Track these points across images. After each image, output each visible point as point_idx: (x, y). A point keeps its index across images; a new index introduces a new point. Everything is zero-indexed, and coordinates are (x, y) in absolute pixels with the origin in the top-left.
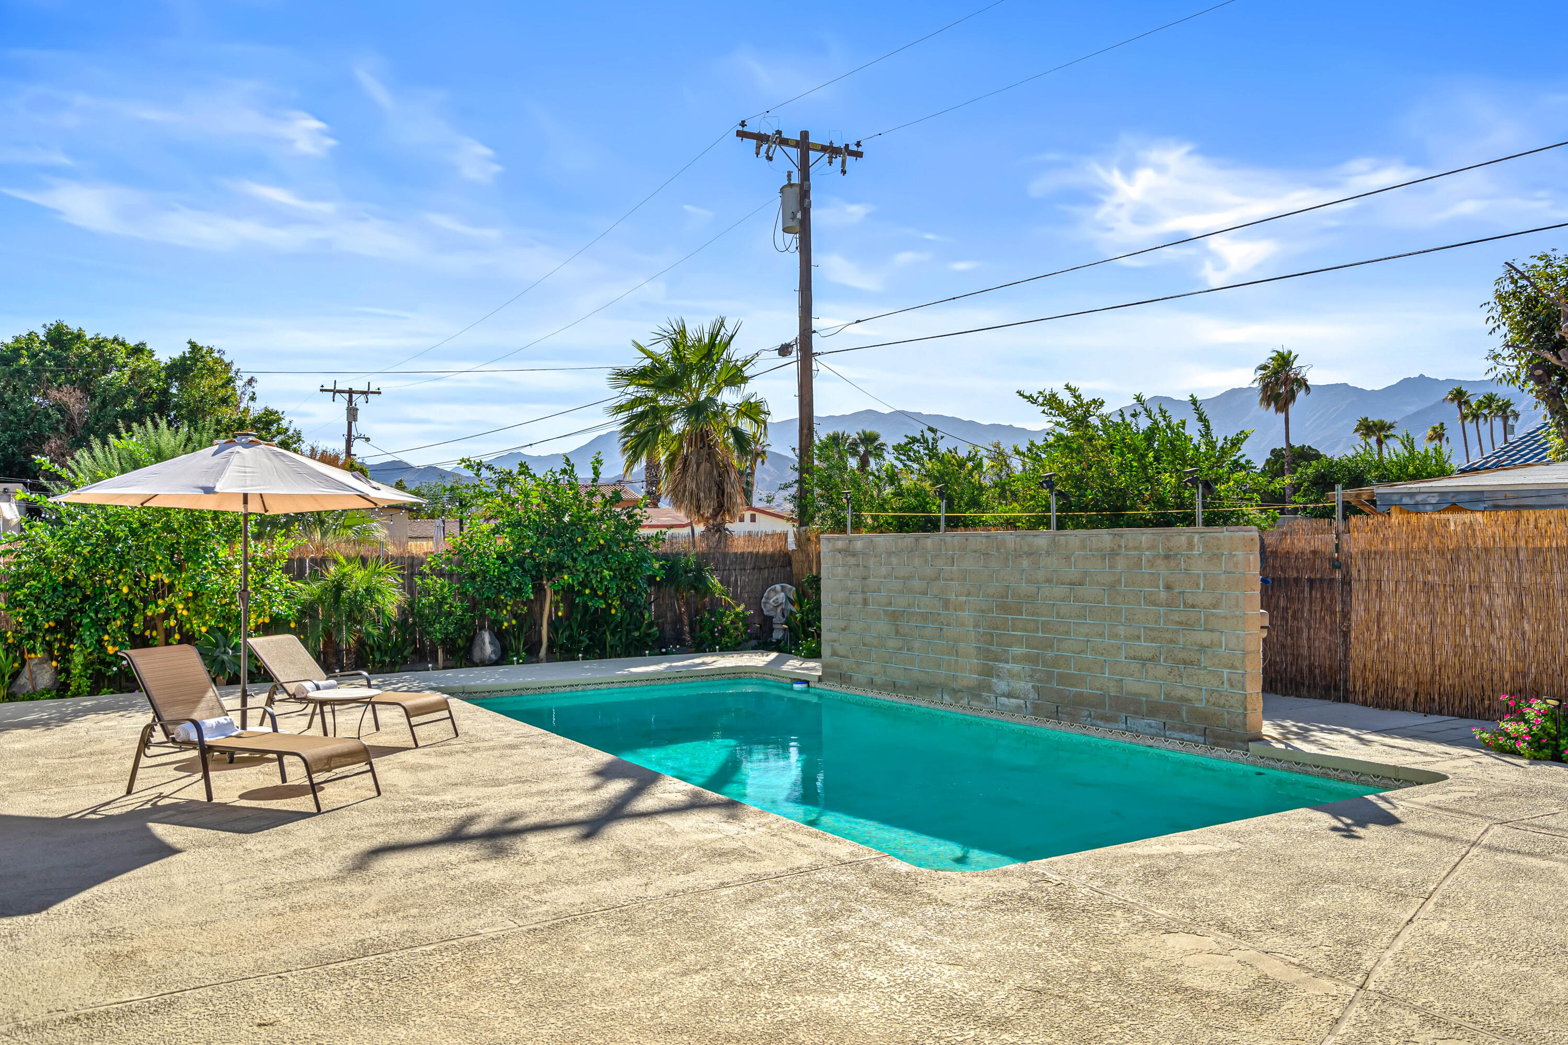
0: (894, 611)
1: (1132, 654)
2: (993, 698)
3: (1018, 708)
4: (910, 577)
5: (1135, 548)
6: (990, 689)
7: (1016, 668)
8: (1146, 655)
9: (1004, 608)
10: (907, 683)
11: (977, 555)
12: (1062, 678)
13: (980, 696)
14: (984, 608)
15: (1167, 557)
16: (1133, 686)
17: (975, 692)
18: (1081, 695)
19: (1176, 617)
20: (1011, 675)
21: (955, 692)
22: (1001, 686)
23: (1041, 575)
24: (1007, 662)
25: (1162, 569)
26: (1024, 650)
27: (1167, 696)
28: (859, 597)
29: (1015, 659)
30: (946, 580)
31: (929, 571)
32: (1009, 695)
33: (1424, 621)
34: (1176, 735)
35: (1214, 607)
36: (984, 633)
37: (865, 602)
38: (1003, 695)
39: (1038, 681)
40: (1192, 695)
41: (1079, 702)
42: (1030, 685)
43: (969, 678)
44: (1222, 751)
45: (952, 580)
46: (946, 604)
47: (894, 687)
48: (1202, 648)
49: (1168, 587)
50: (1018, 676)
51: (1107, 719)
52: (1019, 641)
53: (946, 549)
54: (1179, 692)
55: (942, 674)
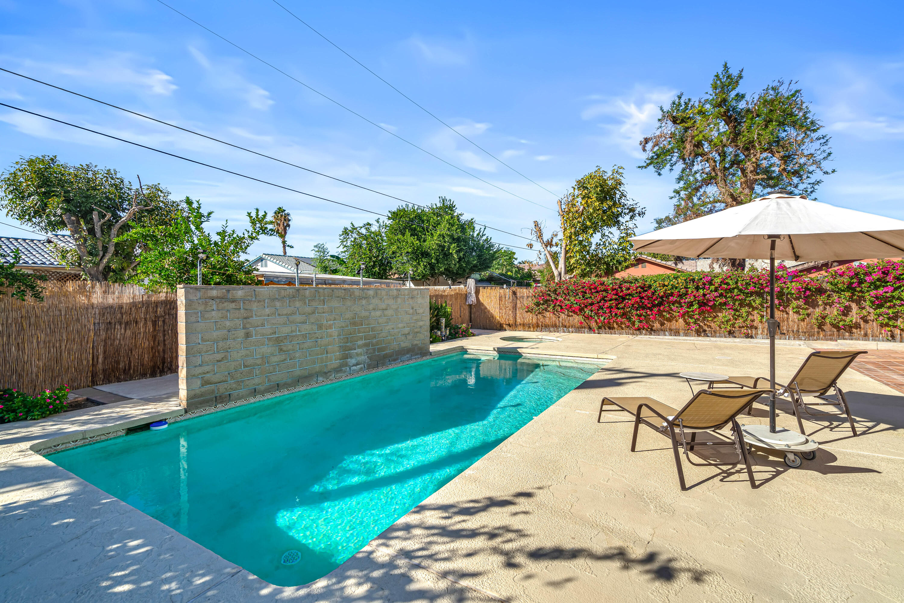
0: (278, 337)
1: (403, 333)
2: (348, 369)
5: (404, 295)
6: (346, 365)
8: (407, 332)
9: (354, 324)
10: (289, 381)
11: (338, 299)
12: (379, 350)
13: (341, 370)
14: (344, 325)
15: (412, 298)
16: (403, 345)
17: (338, 370)
18: (386, 354)
19: (415, 318)
20: (357, 355)
21: (326, 374)
22: (353, 361)
23: (371, 307)
24: (355, 349)
25: (411, 302)
26: (364, 342)
27: (412, 345)
28: (241, 333)
29: (359, 347)
30: (320, 313)
31: (308, 309)
32: (357, 364)
34: (414, 357)
35: (423, 313)
36: (343, 338)
37: (248, 335)
38: (354, 365)
39: (370, 354)
40: (418, 342)
41: (385, 357)
42: (366, 357)
43: (335, 363)
44: (424, 358)
45: (324, 313)
46: (320, 327)
47: (278, 387)
48: (421, 327)
49: (412, 308)
50: (361, 354)
51: (395, 360)
52: (361, 339)
53: (320, 296)
54: (415, 342)
55: (317, 367)
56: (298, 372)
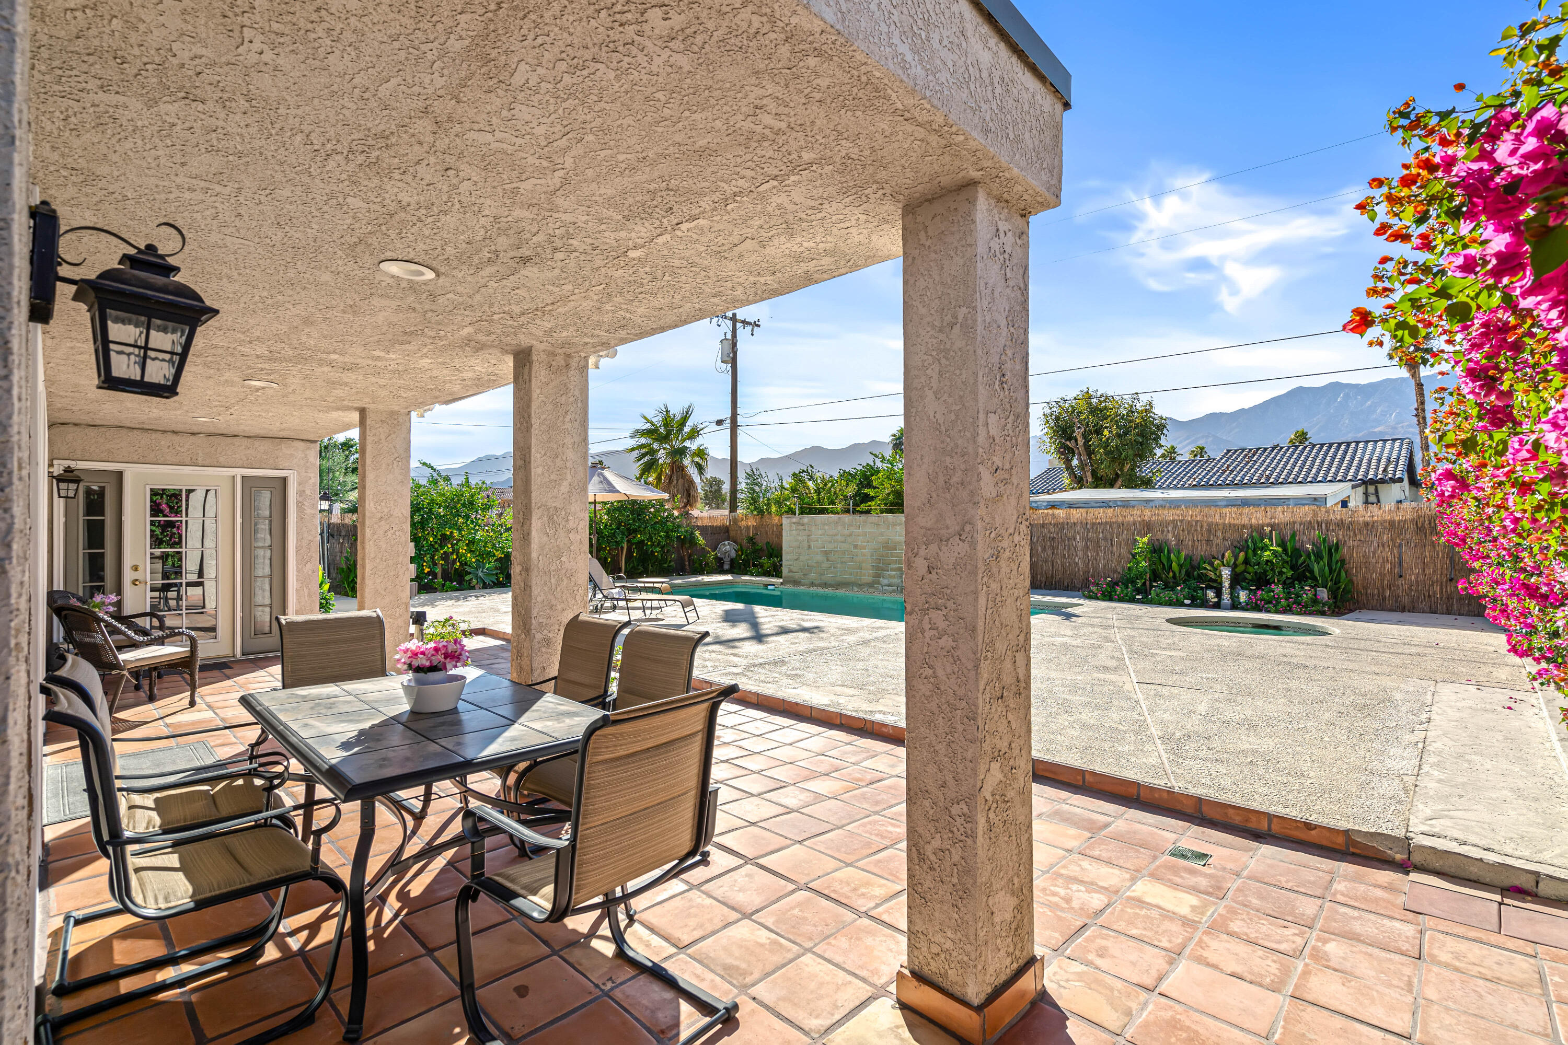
0: (826, 551)
2: (880, 587)
3: (894, 591)
4: (836, 535)
6: (879, 583)
7: (893, 573)
9: (886, 547)
13: (873, 587)
14: (875, 548)
17: (871, 585)
20: (890, 576)
21: (860, 586)
22: (885, 581)
24: (888, 571)
26: (897, 565)
28: (806, 545)
29: (892, 570)
30: (856, 536)
31: (846, 532)
32: (889, 585)
33: (1049, 552)
36: (876, 559)
37: (809, 547)
38: (886, 585)
42: (900, 580)
43: (868, 579)
45: (859, 535)
46: (856, 547)
47: (825, 585)
50: (894, 577)
52: (895, 562)
53: (856, 522)
55: (852, 578)
56: (839, 577)
